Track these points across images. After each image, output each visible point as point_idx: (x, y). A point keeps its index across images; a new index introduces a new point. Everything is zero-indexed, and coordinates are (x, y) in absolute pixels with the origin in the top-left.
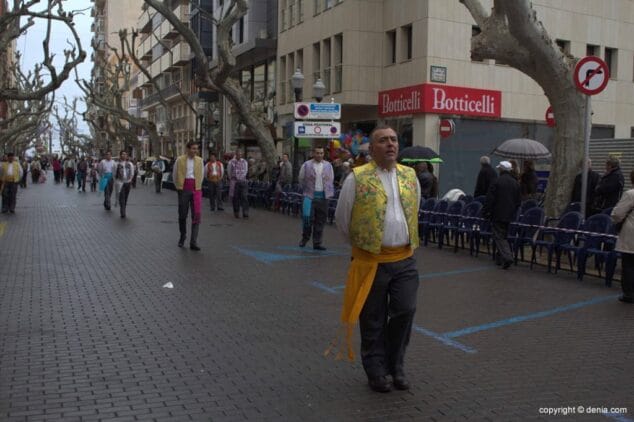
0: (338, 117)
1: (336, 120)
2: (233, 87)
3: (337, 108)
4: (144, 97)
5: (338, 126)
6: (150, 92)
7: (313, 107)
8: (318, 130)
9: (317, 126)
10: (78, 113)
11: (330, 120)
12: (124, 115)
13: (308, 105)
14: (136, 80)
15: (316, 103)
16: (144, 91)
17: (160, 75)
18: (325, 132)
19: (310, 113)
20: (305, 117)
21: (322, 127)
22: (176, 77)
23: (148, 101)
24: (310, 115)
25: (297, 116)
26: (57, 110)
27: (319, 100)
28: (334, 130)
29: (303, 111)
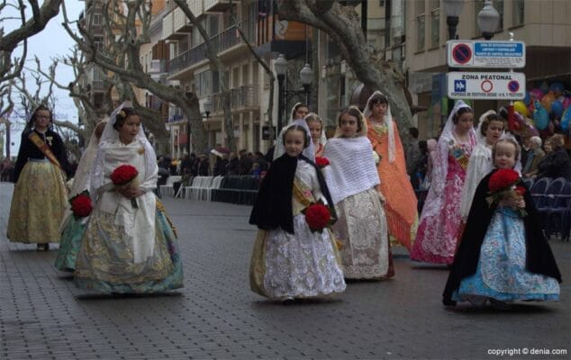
0: (522, 64)
1: (517, 70)
2: (343, 17)
3: (519, 49)
4: (172, 57)
5: (521, 79)
6: (184, 47)
7: (478, 48)
8: (487, 87)
9: (487, 79)
10: (60, 87)
11: (506, 70)
12: (144, 81)
13: (471, 45)
14: (159, 27)
15: (483, 42)
16: (172, 46)
17: (203, 17)
18: (500, 89)
19: (473, 57)
20: (465, 65)
21: (494, 82)
22: (229, 21)
23: (181, 63)
24: (474, 62)
25: (453, 63)
26: (23, 81)
27: (488, 36)
28: (513, 86)
29: (462, 54)
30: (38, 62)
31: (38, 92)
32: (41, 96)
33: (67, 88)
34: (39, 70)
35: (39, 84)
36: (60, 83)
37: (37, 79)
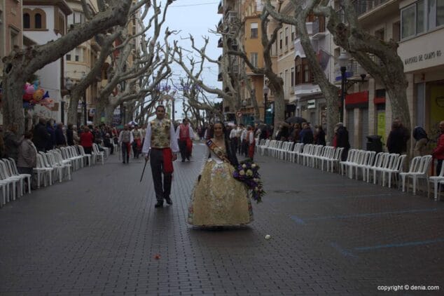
30: (192, 40)
31: (192, 70)
32: (194, 74)
33: (216, 62)
34: (193, 47)
35: (193, 64)
36: (211, 58)
37: (191, 61)
